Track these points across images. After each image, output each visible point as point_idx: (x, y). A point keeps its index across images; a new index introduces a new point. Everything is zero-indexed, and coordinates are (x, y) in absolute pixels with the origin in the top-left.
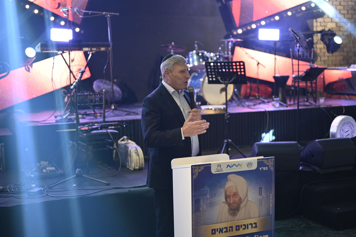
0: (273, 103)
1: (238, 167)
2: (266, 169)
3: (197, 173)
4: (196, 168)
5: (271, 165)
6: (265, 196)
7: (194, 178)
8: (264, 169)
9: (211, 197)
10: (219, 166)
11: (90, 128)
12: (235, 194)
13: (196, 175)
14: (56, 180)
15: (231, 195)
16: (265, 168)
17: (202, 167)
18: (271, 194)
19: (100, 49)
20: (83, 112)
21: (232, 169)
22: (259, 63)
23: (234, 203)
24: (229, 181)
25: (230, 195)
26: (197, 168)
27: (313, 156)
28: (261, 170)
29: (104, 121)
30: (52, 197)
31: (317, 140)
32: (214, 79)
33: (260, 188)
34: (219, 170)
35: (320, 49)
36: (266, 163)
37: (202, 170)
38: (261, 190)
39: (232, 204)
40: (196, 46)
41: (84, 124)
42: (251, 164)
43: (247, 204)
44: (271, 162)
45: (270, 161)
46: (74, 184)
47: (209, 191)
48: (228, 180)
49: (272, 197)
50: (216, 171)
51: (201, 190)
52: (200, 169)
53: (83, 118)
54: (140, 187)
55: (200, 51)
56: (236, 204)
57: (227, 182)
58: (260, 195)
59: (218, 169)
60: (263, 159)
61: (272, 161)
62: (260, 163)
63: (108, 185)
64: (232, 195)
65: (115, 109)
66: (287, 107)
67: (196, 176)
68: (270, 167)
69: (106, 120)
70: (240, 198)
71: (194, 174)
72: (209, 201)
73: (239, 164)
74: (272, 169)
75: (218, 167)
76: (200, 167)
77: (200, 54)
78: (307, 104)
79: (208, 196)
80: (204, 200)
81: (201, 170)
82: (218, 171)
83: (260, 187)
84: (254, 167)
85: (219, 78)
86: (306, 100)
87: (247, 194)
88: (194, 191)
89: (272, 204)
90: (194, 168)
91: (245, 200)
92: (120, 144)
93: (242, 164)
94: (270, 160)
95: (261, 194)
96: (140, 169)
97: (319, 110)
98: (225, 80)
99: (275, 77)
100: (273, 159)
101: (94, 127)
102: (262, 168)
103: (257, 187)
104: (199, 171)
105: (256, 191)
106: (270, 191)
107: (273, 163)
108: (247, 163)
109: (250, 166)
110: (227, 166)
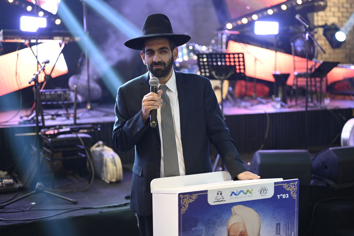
0: (273, 103)
1: (247, 194)
2: (286, 197)
3: (187, 205)
4: (185, 198)
5: (293, 190)
7: (182, 212)
8: (284, 196)
10: (219, 193)
11: (56, 132)
12: (243, 235)
13: (186, 208)
14: (12, 197)
16: (285, 195)
17: (194, 196)
18: (293, 233)
19: (74, 39)
20: (53, 112)
21: (238, 198)
22: (256, 59)
24: (234, 215)
25: (235, 235)
26: (187, 197)
27: (326, 167)
28: (279, 198)
29: (75, 124)
30: (1, 220)
31: (331, 149)
32: (208, 74)
33: (278, 224)
34: (219, 199)
36: (287, 188)
37: (194, 200)
38: (278, 226)
41: (49, 127)
42: (265, 190)
44: (293, 187)
45: (292, 184)
46: (32, 202)
47: (204, 230)
48: (232, 213)
50: (215, 201)
51: (193, 229)
52: (191, 198)
53: (53, 119)
55: (191, 44)
57: (231, 218)
58: (277, 234)
59: (218, 198)
60: (282, 182)
61: (295, 185)
62: (278, 189)
63: (75, 203)
65: (92, 109)
66: (289, 108)
68: (292, 194)
69: (78, 121)
71: (182, 206)
73: (248, 191)
74: (295, 196)
75: (218, 195)
76: (191, 195)
77: (191, 48)
78: (312, 105)
81: (192, 201)
82: (218, 200)
83: (277, 222)
84: (270, 194)
85: (213, 73)
86: (310, 100)
87: (259, 234)
88: (182, 231)
90: (183, 197)
92: (94, 152)
93: (252, 190)
94: (292, 183)
95: (278, 232)
96: (118, 182)
97: (325, 112)
98: (221, 75)
99: (275, 76)
100: (297, 182)
101: (61, 130)
102: (281, 195)
103: (273, 223)
104: (189, 201)
105: (272, 229)
106: (291, 228)
107: (296, 188)
108: (260, 189)
109: (264, 192)
110: (231, 193)
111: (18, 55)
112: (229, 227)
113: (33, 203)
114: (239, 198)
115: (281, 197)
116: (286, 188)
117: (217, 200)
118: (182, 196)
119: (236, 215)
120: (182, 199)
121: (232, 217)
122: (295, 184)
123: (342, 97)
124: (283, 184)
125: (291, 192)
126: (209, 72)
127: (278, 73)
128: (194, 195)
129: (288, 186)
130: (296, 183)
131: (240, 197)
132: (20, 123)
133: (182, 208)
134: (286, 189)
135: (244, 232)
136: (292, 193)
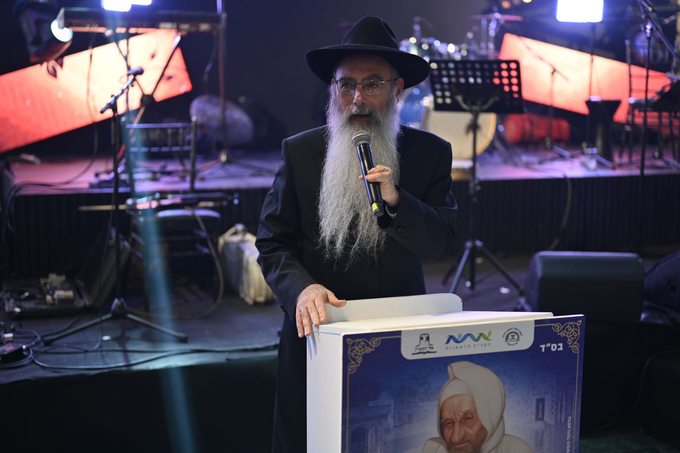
0: (583, 159)
1: (480, 341)
2: (559, 349)
3: (360, 358)
4: (356, 344)
5: (573, 337)
6: (553, 423)
7: (349, 370)
8: (554, 347)
9: (397, 424)
10: (425, 337)
11: (154, 204)
12: (469, 418)
13: (357, 364)
15: (456, 419)
16: (555, 345)
17: (374, 342)
18: (570, 418)
19: (198, 27)
20: (156, 166)
21: (461, 347)
22: (554, 71)
23: (463, 440)
24: (453, 380)
25: (454, 418)
26: (359, 342)
27: (673, 288)
28: (543, 350)
29: (193, 190)
30: (43, 368)
32: (448, 101)
33: (540, 402)
34: (423, 349)
36: (560, 332)
37: (373, 350)
38: (541, 405)
39: (459, 444)
40: (417, 28)
41: (142, 195)
42: (517, 334)
43: (501, 442)
44: (573, 330)
45: (571, 325)
46: (104, 336)
47: (392, 406)
48: (448, 376)
49: (572, 426)
50: (414, 352)
51: (371, 403)
52: (368, 345)
54: (256, 350)
55: (426, 40)
56: (470, 445)
58: (537, 419)
59: (421, 346)
60: (551, 321)
61: (576, 327)
62: (542, 331)
63: (183, 340)
64: (458, 420)
65: (228, 162)
66: (614, 168)
67: (356, 366)
68: (570, 344)
69: (198, 185)
70: (482, 428)
71: (351, 360)
72: (391, 437)
73: (481, 334)
74: (576, 348)
75: (422, 341)
76: (369, 340)
77: (425, 47)
78: (660, 163)
79: (390, 421)
80: (376, 432)
81: (370, 350)
82: (422, 351)
83: (538, 397)
84: (526, 342)
85: (459, 98)
86: (657, 154)
87: (502, 417)
88: (350, 406)
89: (571, 445)
90: (352, 342)
91: (495, 434)
92: (226, 244)
93: (490, 333)
94: (570, 323)
95: (540, 416)
96: (268, 303)
98: (474, 103)
99: (589, 103)
100: (580, 321)
101: (165, 202)
102: (547, 345)
103: (530, 397)
104: (364, 351)
105: (528, 409)
106: (566, 409)
107: (579, 333)
108: (505, 333)
109: (513, 339)
110: (448, 337)
111: (91, 56)
112: (442, 402)
113: (106, 338)
114: (463, 347)
115: (547, 349)
116: (558, 331)
117: (420, 350)
118: (350, 341)
119: (456, 380)
120: (350, 346)
121: (449, 383)
122: (577, 324)
124: (553, 324)
125: (569, 340)
126: (451, 97)
127: (595, 98)
128: (375, 339)
129: (561, 328)
130: (579, 323)
131: (465, 346)
132: (92, 186)
133: (350, 364)
134: (559, 334)
135: (471, 414)
136: (569, 342)
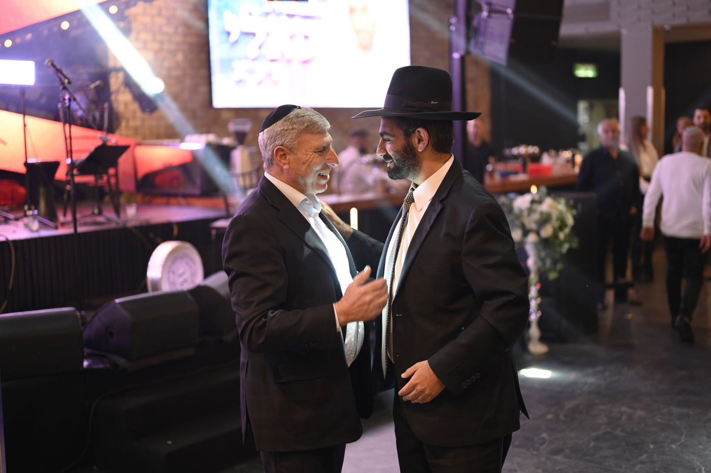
0: (26, 220)
27: (111, 334)
31: (117, 301)
35: (126, 104)
66: (56, 228)
86: (96, 211)
97: (125, 232)
123: (164, 200)
